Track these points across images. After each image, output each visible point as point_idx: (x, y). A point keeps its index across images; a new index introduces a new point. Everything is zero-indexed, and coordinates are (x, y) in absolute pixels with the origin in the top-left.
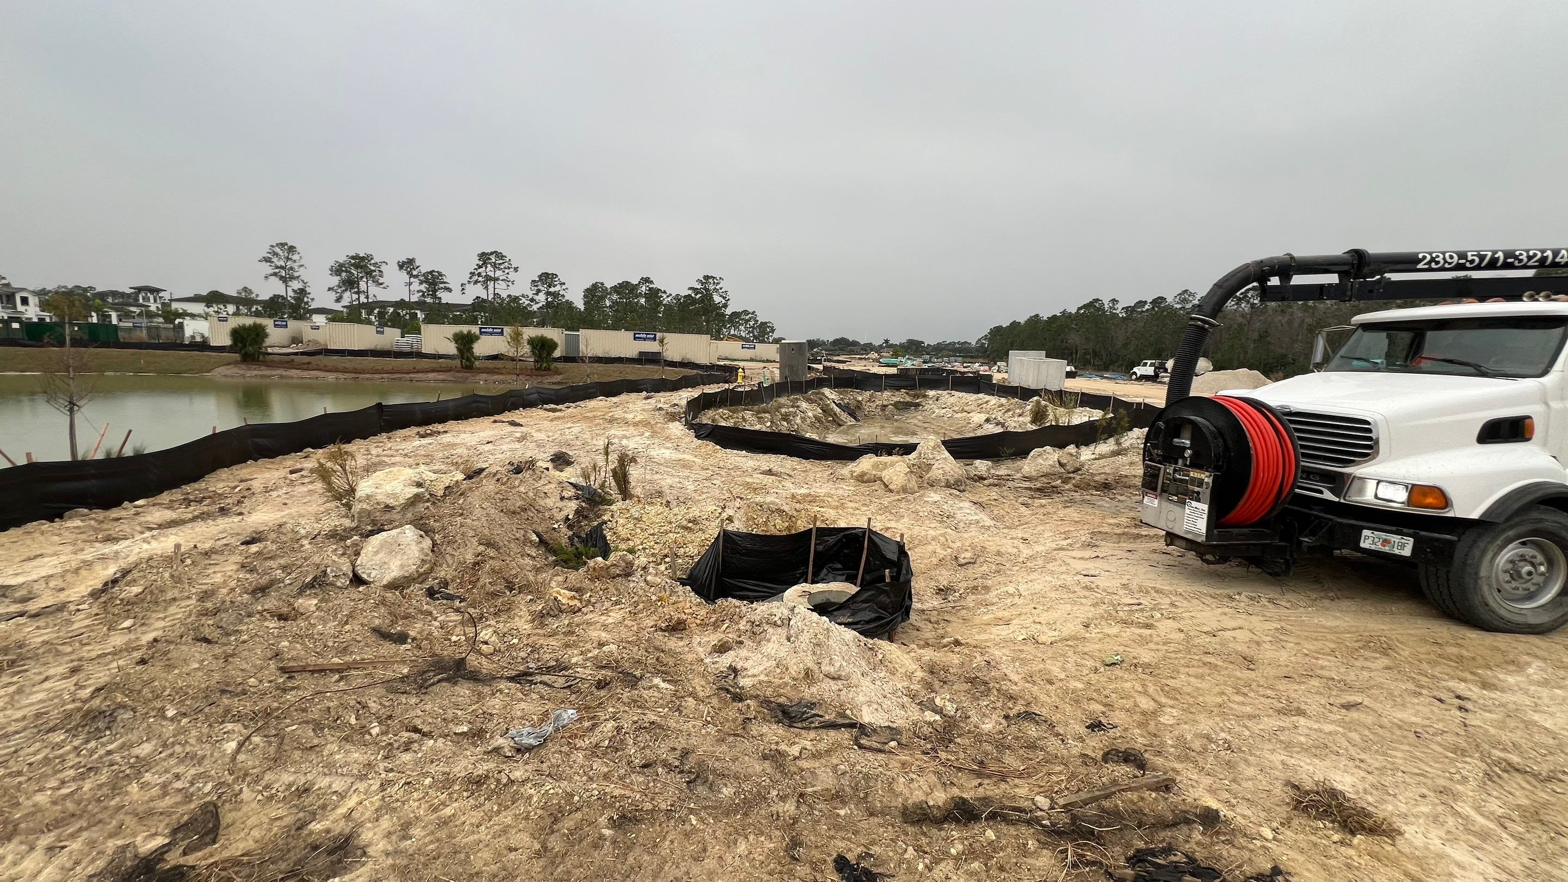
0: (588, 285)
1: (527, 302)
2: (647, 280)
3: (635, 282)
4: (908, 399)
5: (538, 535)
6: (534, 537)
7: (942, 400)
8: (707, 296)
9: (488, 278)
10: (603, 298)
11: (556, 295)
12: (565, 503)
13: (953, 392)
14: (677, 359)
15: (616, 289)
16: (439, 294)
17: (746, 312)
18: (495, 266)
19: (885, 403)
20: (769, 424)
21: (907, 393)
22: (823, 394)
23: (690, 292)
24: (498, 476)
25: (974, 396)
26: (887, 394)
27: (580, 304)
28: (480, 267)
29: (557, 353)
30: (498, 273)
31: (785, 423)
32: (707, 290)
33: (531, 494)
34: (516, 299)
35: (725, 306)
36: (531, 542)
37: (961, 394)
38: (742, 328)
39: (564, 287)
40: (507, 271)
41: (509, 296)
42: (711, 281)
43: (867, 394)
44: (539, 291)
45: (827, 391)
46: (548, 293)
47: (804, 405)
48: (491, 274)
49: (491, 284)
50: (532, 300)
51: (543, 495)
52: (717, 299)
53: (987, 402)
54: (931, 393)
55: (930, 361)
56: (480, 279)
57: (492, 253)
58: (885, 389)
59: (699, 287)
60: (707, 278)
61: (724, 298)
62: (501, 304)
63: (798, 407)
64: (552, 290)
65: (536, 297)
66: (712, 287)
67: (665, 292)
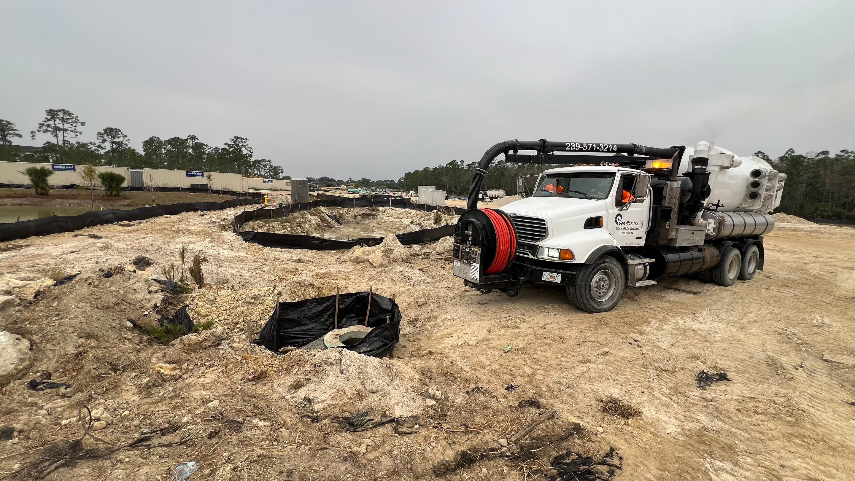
0: (147, 138)
1: (94, 148)
2: (193, 137)
3: (184, 137)
4: (368, 212)
5: (132, 321)
6: (129, 324)
7: (387, 212)
8: (238, 150)
9: (57, 129)
10: (160, 147)
11: (120, 144)
12: (152, 295)
13: (392, 208)
14: (219, 188)
15: (169, 142)
16: (8, 138)
17: (264, 160)
18: (63, 120)
19: (356, 214)
20: (289, 229)
21: (368, 209)
22: (320, 210)
23: (225, 146)
24: (90, 281)
25: (403, 210)
26: (356, 209)
27: (141, 151)
28: (49, 120)
29: (125, 185)
30: (66, 126)
31: (299, 228)
32: (238, 146)
33: (122, 292)
34: (84, 145)
35: (251, 156)
36: (126, 328)
37: (396, 209)
38: (262, 170)
39: (126, 138)
40: (74, 124)
41: (78, 143)
42: (240, 140)
43: (346, 210)
44: (104, 141)
45: (322, 208)
46: (113, 142)
47: (309, 217)
48: (61, 126)
49: (60, 134)
50: (99, 146)
51: (132, 291)
52: (245, 152)
53: (410, 213)
54: (381, 208)
55: (376, 191)
56: (49, 129)
57: (60, 111)
58: (356, 207)
59: (232, 143)
60: (237, 138)
61: (250, 151)
62: (70, 149)
63: (306, 218)
64: (116, 140)
65: (102, 145)
66: (240, 144)
67: (207, 146)
